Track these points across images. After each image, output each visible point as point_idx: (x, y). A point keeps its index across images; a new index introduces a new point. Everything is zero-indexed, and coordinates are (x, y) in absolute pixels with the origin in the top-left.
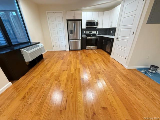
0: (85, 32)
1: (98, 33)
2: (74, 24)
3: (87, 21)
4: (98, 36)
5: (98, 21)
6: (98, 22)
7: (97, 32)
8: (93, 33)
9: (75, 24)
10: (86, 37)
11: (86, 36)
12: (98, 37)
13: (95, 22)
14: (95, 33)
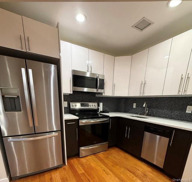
0: (69, 105)
1: (101, 108)
2: (23, 70)
3: (74, 71)
4: (108, 117)
5: (103, 76)
6: (103, 80)
7: (99, 106)
8: (92, 107)
9: (30, 71)
10: (77, 121)
11: (77, 118)
12: (108, 119)
13: (97, 79)
14: (96, 107)
